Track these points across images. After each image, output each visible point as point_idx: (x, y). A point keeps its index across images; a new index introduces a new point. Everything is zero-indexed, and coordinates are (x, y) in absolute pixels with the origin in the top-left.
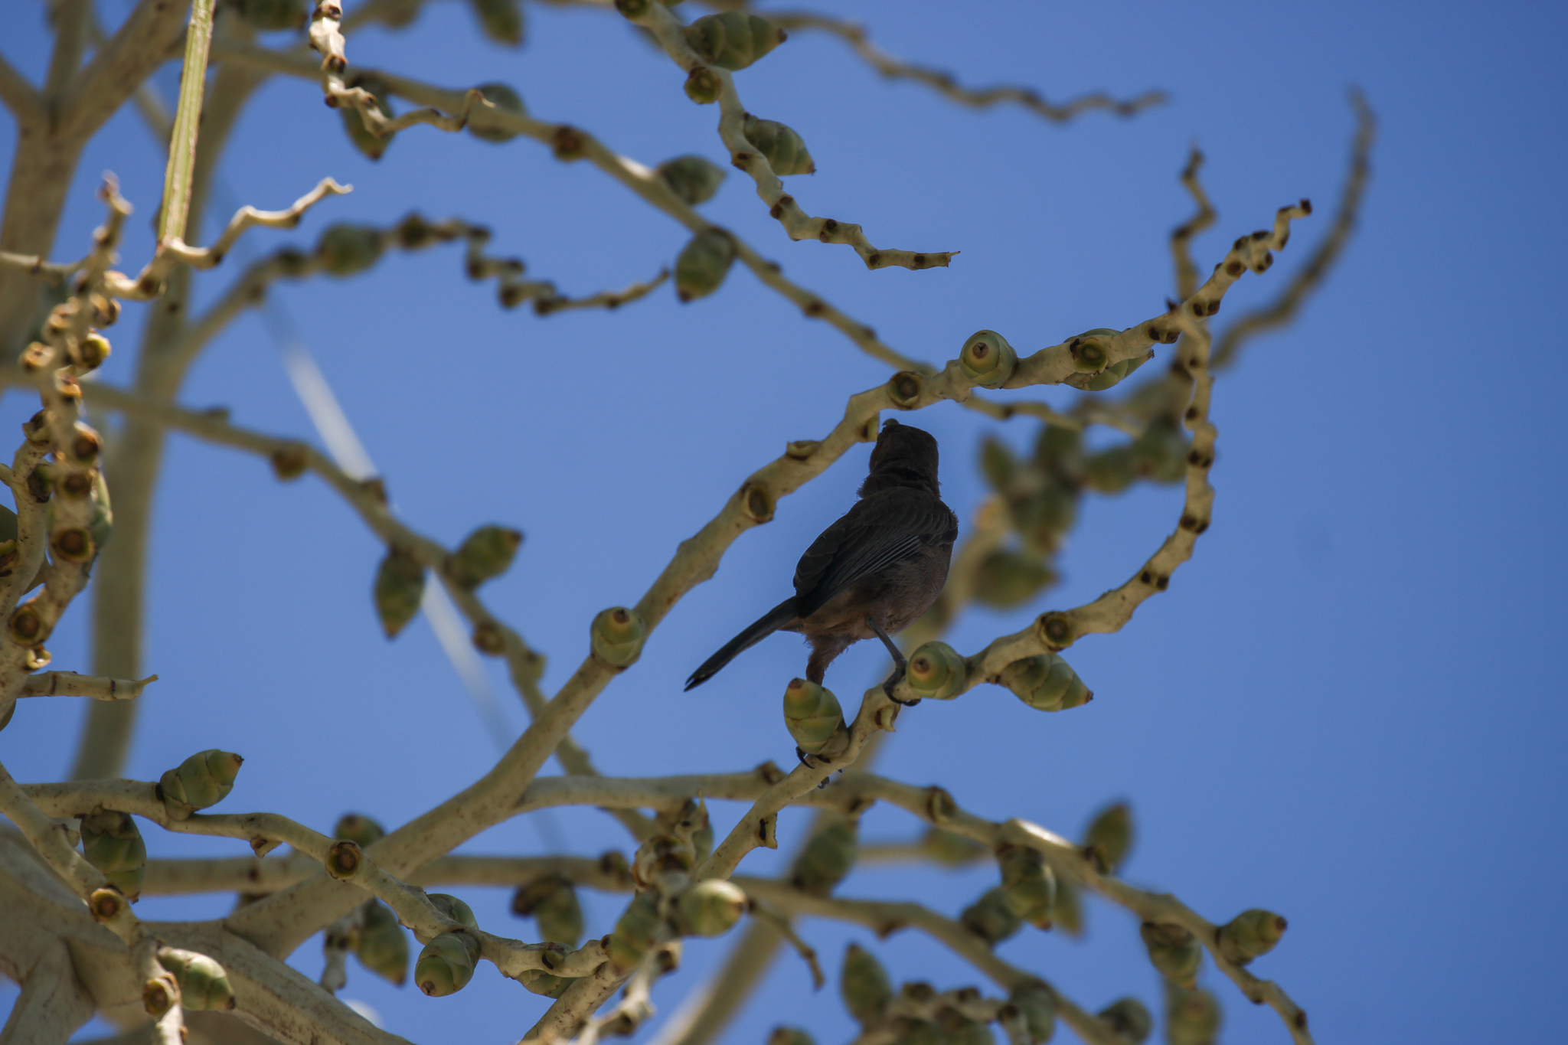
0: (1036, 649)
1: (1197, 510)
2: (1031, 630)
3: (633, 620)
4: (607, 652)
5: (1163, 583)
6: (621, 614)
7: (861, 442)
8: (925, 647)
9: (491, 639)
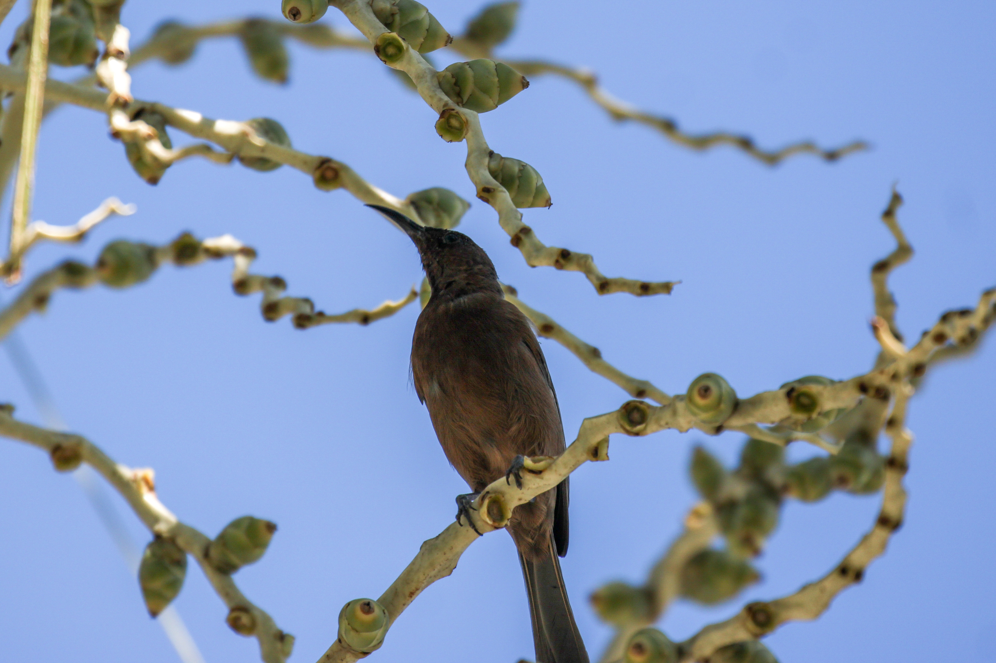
0: (741, 635)
1: (892, 510)
2: (736, 619)
3: (377, 611)
4: (352, 639)
5: (858, 576)
6: (367, 606)
7: (592, 461)
8: (641, 633)
9: (245, 619)
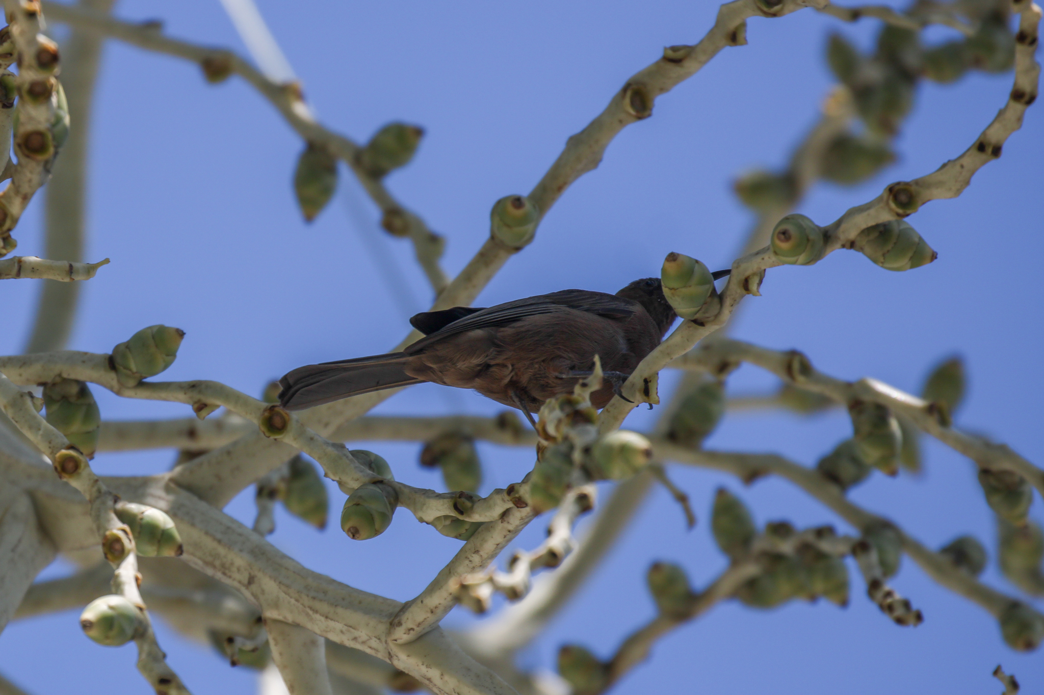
0: (885, 216)
1: (1026, 85)
2: (879, 200)
3: (528, 206)
4: (505, 235)
5: (997, 151)
6: (517, 202)
7: (731, 46)
8: (786, 219)
9: (398, 222)
